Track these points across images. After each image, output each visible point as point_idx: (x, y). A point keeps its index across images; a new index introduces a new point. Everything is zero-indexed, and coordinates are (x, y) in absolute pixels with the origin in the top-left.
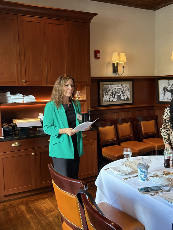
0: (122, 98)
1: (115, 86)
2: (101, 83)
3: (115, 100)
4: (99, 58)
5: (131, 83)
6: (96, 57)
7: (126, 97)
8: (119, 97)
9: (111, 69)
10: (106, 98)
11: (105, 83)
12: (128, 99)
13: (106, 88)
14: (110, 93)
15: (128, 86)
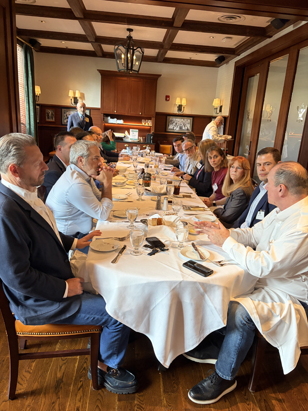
0: (184, 128)
1: (179, 120)
2: (168, 117)
3: (178, 129)
4: (169, 100)
5: (192, 118)
6: (166, 100)
7: (186, 128)
8: (181, 128)
9: (176, 109)
10: (171, 127)
11: (171, 117)
12: (188, 129)
13: (171, 121)
14: (174, 124)
15: (189, 121)
